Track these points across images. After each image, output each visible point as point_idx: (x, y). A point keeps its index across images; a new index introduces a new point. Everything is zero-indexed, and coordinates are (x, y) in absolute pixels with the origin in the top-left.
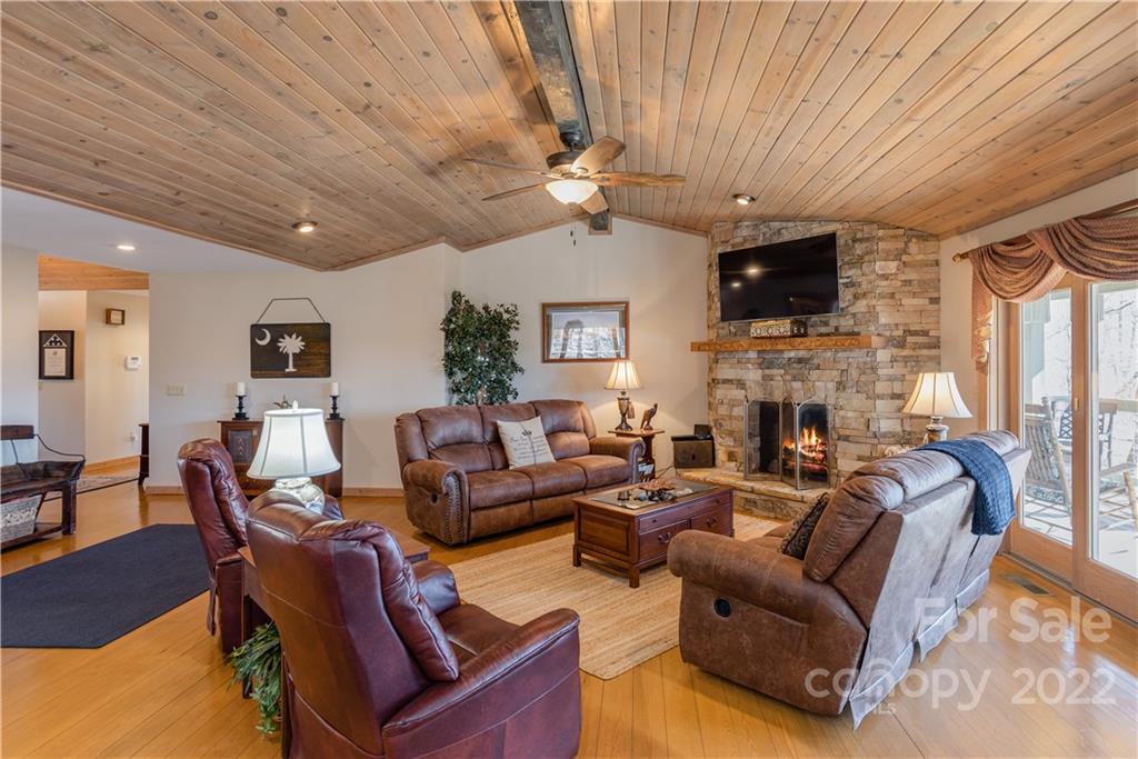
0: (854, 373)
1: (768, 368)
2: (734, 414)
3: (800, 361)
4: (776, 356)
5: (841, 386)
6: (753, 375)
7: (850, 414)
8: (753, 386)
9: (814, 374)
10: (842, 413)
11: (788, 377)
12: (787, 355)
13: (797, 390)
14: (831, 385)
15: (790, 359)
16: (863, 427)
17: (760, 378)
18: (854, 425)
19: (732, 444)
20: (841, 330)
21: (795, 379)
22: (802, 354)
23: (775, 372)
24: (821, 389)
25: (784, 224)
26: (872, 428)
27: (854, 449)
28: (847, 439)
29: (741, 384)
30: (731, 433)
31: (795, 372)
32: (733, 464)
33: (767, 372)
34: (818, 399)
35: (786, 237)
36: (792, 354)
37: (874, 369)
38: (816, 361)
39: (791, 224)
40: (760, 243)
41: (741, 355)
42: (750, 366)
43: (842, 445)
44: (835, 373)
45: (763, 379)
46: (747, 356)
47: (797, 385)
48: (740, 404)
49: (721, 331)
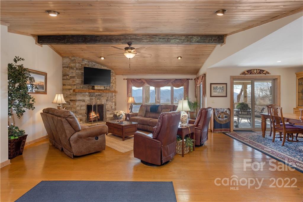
0: (109, 98)
1: (92, 97)
2: (82, 109)
3: (99, 95)
4: (94, 94)
5: (107, 100)
6: (87, 98)
7: (109, 106)
8: (87, 101)
9: (102, 98)
10: (107, 106)
11: (96, 99)
12: (96, 94)
13: (98, 102)
14: (105, 100)
15: (97, 95)
16: (111, 108)
17: (89, 99)
18: (109, 108)
19: (81, 117)
20: (107, 89)
21: (98, 99)
22: (99, 94)
23: (93, 98)
24: (103, 101)
25: (96, 64)
26: (113, 108)
27: (109, 112)
28: (108, 111)
29: (84, 101)
30: (81, 114)
31: (98, 98)
32: (81, 122)
33: (91, 98)
34: (103, 103)
35: (96, 67)
36: (97, 94)
37: (113, 97)
38: (102, 95)
39: (97, 64)
40: (90, 66)
41: (84, 93)
42: (87, 96)
43: (107, 112)
44: (106, 98)
45: (90, 99)
46: (86, 94)
47: (98, 100)
48: (83, 106)
49: (77, 87)
